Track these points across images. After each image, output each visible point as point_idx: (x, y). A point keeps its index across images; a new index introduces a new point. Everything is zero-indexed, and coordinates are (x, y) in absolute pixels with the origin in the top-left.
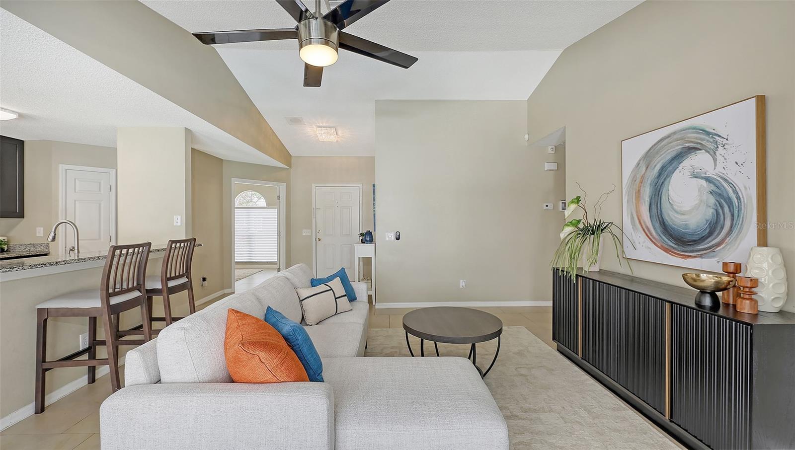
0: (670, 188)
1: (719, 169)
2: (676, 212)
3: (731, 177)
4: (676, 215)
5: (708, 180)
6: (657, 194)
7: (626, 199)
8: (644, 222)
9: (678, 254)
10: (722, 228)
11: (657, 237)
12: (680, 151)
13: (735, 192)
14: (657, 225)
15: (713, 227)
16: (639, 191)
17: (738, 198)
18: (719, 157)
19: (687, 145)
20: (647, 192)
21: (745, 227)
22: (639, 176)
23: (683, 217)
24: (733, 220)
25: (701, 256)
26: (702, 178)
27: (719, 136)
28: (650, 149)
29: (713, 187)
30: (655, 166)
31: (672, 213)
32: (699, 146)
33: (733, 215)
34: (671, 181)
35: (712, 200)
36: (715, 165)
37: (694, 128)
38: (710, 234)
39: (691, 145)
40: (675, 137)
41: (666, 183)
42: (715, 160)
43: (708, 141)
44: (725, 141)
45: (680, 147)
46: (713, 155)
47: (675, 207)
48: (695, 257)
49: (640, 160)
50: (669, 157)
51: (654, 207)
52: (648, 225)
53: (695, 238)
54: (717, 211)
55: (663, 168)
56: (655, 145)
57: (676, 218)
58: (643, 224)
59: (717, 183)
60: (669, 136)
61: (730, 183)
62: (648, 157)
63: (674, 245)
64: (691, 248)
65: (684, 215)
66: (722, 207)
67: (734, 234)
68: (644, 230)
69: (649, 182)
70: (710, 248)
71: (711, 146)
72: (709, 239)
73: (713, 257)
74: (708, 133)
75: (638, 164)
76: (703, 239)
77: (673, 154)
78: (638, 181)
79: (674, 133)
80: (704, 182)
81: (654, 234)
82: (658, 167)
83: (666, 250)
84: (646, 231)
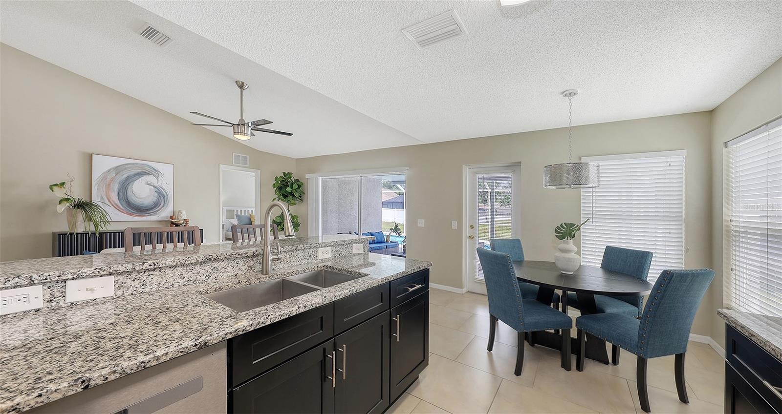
0: (133, 186)
1: (160, 183)
2: (136, 197)
3: (164, 187)
4: (137, 199)
5: (154, 186)
6: (124, 188)
7: (96, 187)
8: (113, 201)
9: (135, 216)
10: (160, 205)
11: (123, 209)
12: (140, 172)
13: (166, 192)
14: (124, 203)
15: (156, 204)
16: (109, 185)
17: (167, 195)
18: (159, 180)
19: (144, 171)
20: (116, 187)
21: (169, 203)
22: (109, 178)
23: (140, 200)
25: (150, 215)
26: (151, 185)
27: (160, 172)
28: (119, 166)
29: (157, 190)
30: (123, 175)
31: (134, 198)
32: (150, 173)
33: (164, 201)
34: (135, 184)
35: (156, 194)
36: (158, 182)
37: (148, 166)
38: (155, 207)
39: (146, 172)
41: (131, 184)
42: (158, 180)
43: (154, 172)
44: (162, 175)
45: (140, 170)
46: (157, 178)
47: (136, 195)
48: (146, 216)
49: (111, 169)
50: (134, 173)
51: (121, 194)
52: (116, 202)
53: (147, 208)
54: (158, 199)
55: (129, 177)
56: (123, 165)
60: (133, 164)
61: (164, 190)
62: (118, 169)
63: (135, 212)
64: (146, 212)
66: (160, 198)
67: (164, 208)
68: (113, 205)
69: (118, 181)
71: (157, 175)
72: (154, 209)
73: (154, 216)
74: (155, 170)
75: (108, 171)
76: (152, 209)
77: (137, 172)
78: (108, 180)
79: (137, 164)
80: (152, 187)
81: (121, 207)
82: (125, 176)
83: (130, 215)
84: (115, 205)
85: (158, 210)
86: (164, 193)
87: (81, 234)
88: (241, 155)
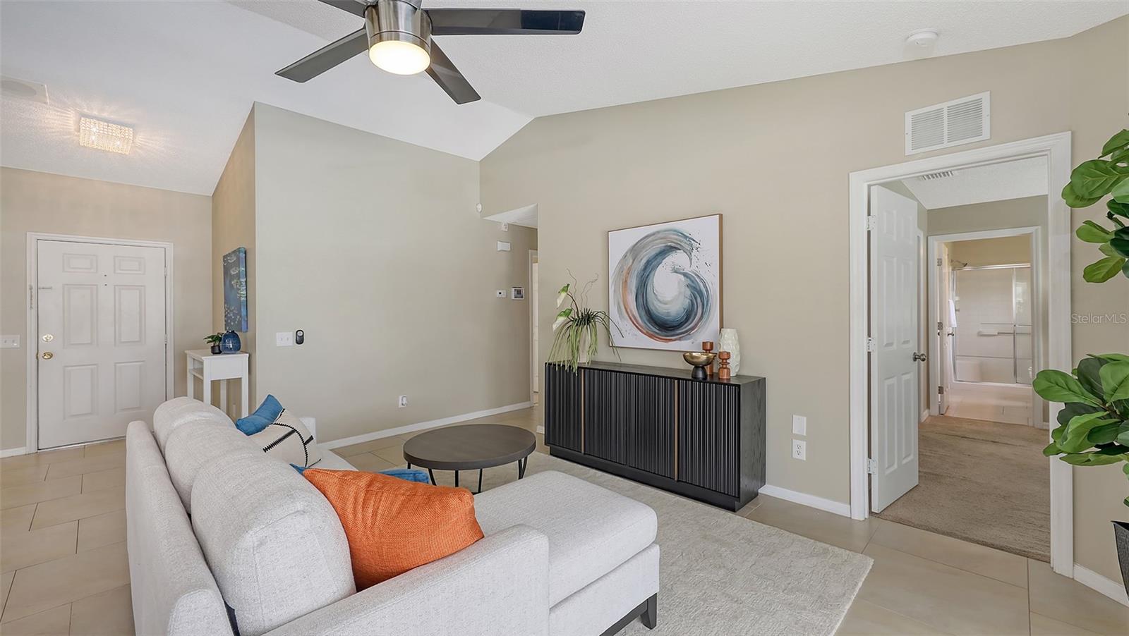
0: (655, 280)
1: (694, 267)
2: (660, 302)
3: (702, 274)
4: (659, 304)
5: (685, 275)
6: (643, 285)
7: (613, 289)
8: (631, 311)
9: (661, 339)
10: (696, 315)
11: (643, 324)
12: (663, 248)
13: (705, 286)
14: (643, 313)
15: (689, 314)
16: (626, 281)
17: (707, 291)
18: (693, 257)
19: (669, 244)
20: (633, 284)
21: (711, 317)
22: (626, 268)
23: (665, 306)
24: (703, 308)
25: (680, 339)
26: (680, 273)
27: (694, 240)
28: (637, 244)
29: (691, 283)
30: (641, 259)
31: (656, 303)
32: (678, 247)
33: (703, 305)
34: (656, 274)
35: (688, 292)
36: (691, 264)
37: (675, 231)
38: (687, 319)
39: (673, 245)
40: (659, 235)
41: (651, 275)
42: (691, 259)
43: (686, 243)
44: (698, 245)
45: (664, 245)
46: (689, 253)
47: (659, 298)
48: (675, 340)
49: (627, 253)
50: (653, 252)
51: (640, 297)
52: (635, 313)
53: (675, 324)
54: (692, 301)
55: (648, 263)
56: (641, 240)
57: (659, 306)
58: (629, 313)
59: (692, 279)
60: (653, 234)
61: (701, 279)
62: (635, 250)
63: (658, 331)
64: (673, 333)
65: (665, 304)
66: (696, 298)
67: (704, 320)
68: (630, 319)
69: (636, 273)
70: (687, 331)
71: (688, 248)
72: (686, 325)
73: (689, 339)
74: (686, 237)
75: (625, 256)
76: (680, 325)
77: (657, 251)
78: (625, 272)
79: (658, 232)
80: (682, 277)
81: (640, 321)
82: (644, 261)
83: (651, 336)
84: (632, 318)
85: (692, 329)
86: (701, 285)
87: (585, 368)
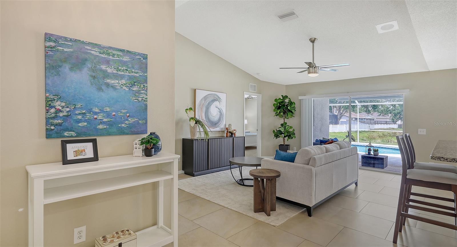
0: (211, 109)
1: (221, 106)
2: (212, 116)
5: (219, 109)
6: (207, 110)
7: (197, 110)
10: (221, 120)
11: (207, 123)
13: (223, 112)
14: (207, 120)
15: (219, 120)
16: (202, 108)
17: (223, 114)
18: (220, 104)
19: (215, 98)
20: (204, 109)
21: (224, 119)
22: (202, 103)
23: (213, 118)
24: (222, 118)
27: (221, 99)
28: (206, 96)
32: (217, 100)
35: (219, 113)
37: (216, 95)
38: (218, 122)
41: (210, 107)
43: (219, 99)
44: (222, 101)
45: (213, 98)
47: (212, 115)
48: (215, 128)
51: (206, 114)
60: (211, 94)
61: (222, 110)
62: (205, 98)
64: (215, 125)
67: (222, 122)
69: (205, 106)
70: (218, 125)
71: (220, 101)
73: (219, 127)
74: (219, 97)
75: (202, 99)
77: (212, 100)
78: (201, 105)
79: (212, 94)
80: (218, 109)
82: (208, 102)
83: (209, 127)
85: (220, 124)
88: (253, 84)
